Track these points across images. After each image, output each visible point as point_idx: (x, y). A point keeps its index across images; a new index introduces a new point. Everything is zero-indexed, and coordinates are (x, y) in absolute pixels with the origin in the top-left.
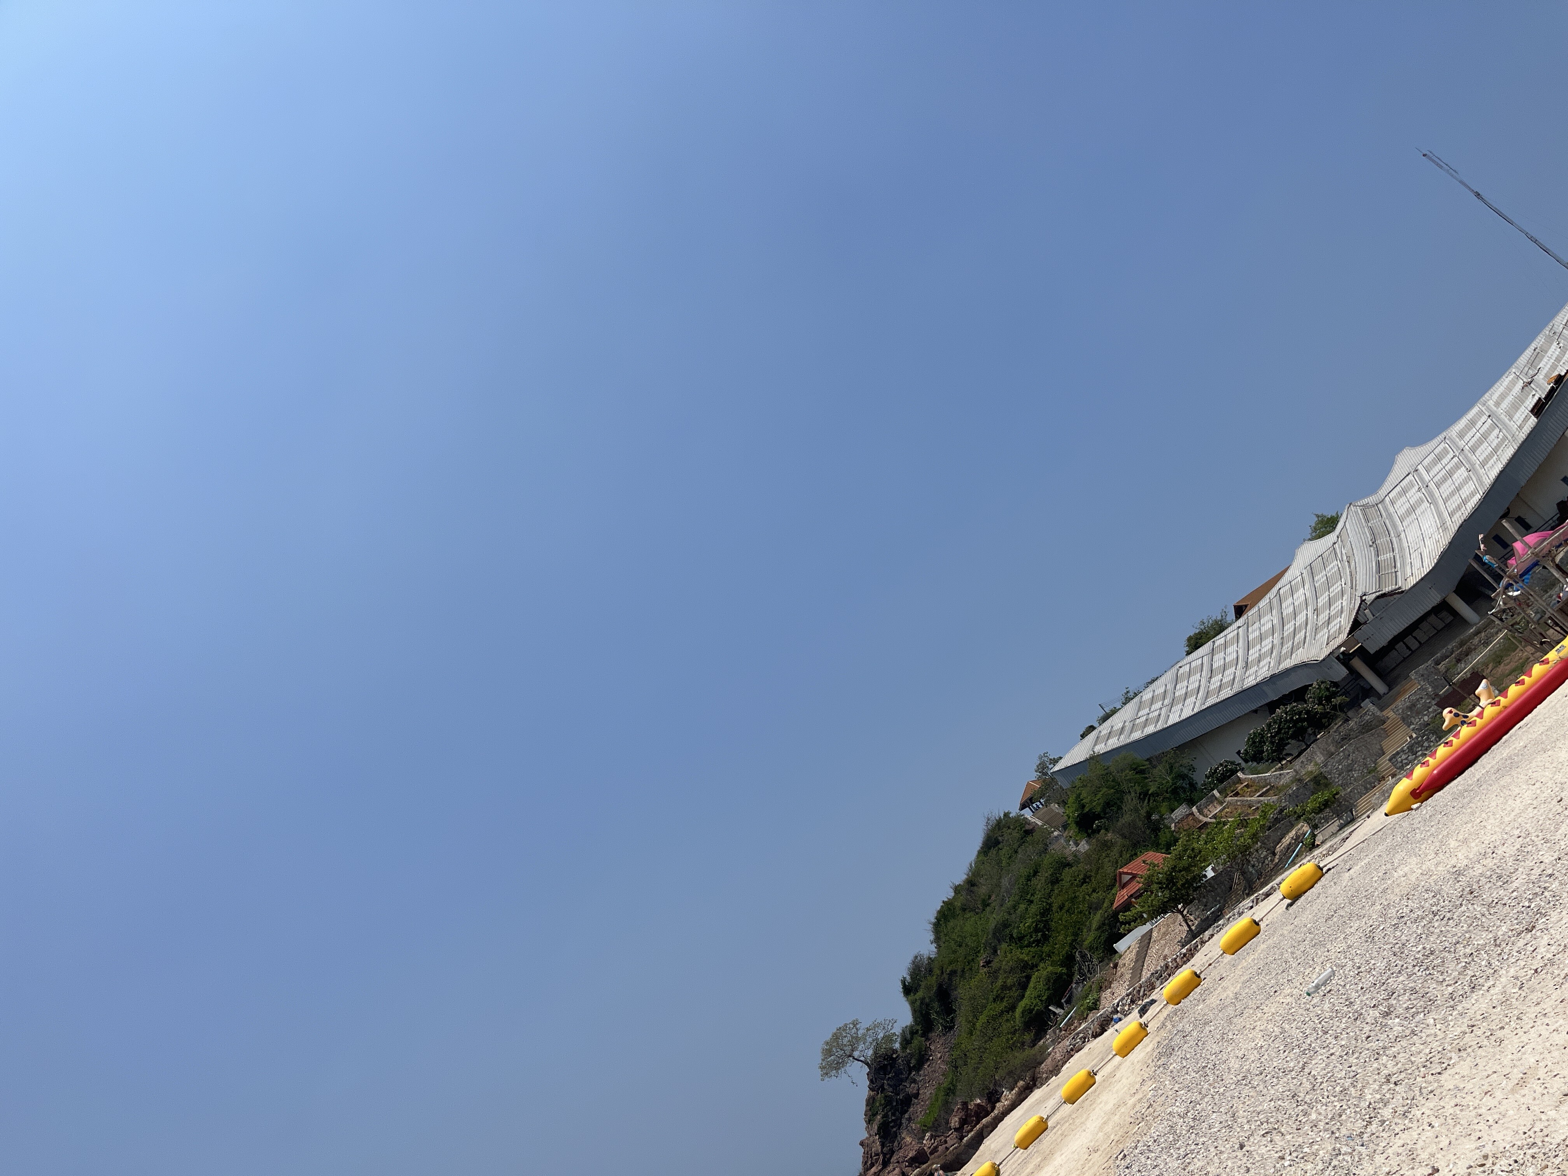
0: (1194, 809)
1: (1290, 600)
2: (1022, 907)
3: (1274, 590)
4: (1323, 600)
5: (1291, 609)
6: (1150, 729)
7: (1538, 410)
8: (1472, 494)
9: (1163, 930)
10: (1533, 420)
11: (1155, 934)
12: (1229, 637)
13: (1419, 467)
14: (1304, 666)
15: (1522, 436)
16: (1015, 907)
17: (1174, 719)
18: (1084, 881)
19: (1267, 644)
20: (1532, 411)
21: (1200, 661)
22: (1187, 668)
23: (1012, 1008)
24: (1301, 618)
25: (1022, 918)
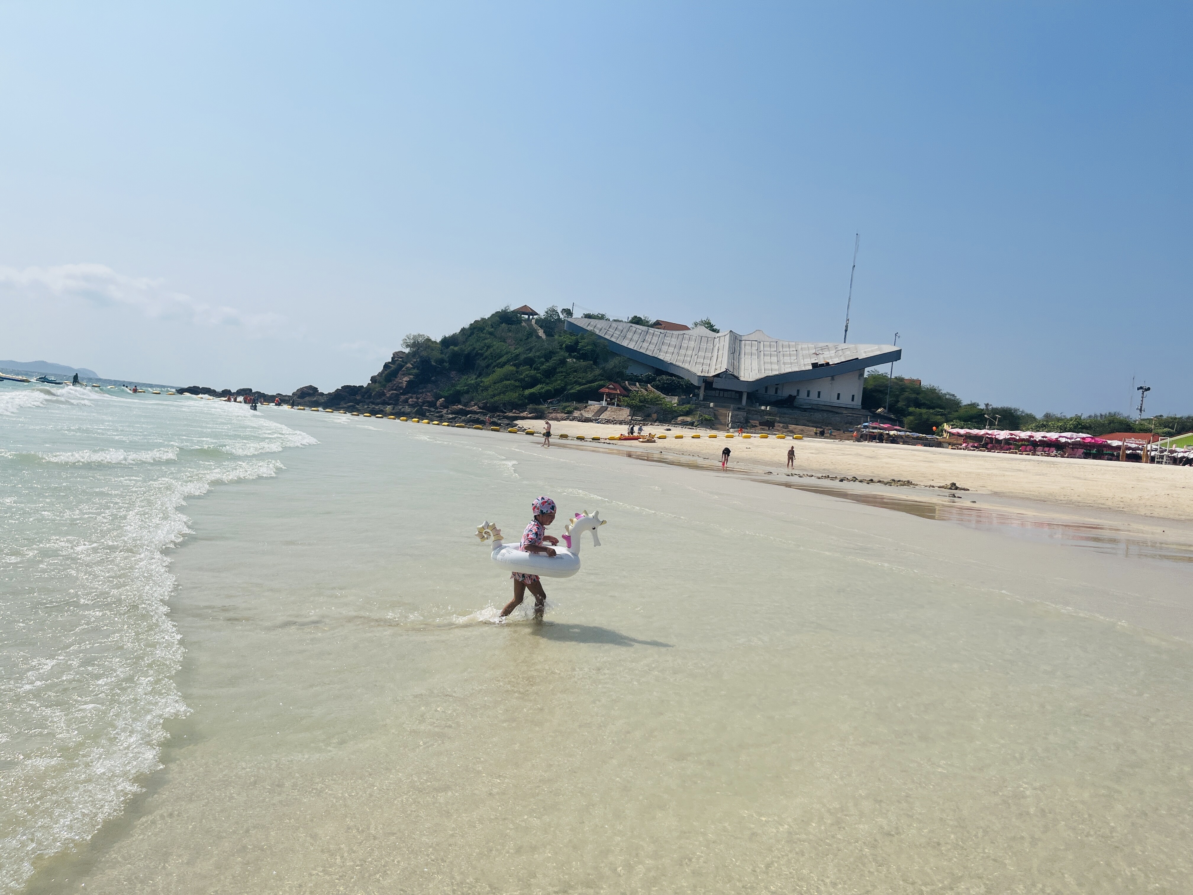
0: (627, 382)
1: (686, 342)
2: (543, 359)
3: (682, 332)
4: (702, 354)
5: (686, 345)
6: (613, 340)
7: (815, 365)
8: (775, 370)
9: (613, 410)
10: (811, 367)
11: (608, 409)
12: (656, 333)
13: (762, 343)
14: (688, 371)
15: (803, 369)
16: (539, 357)
17: (625, 343)
18: (575, 371)
19: (671, 349)
20: (812, 364)
21: (640, 331)
22: (634, 329)
23: (525, 388)
24: (689, 352)
25: (542, 363)
